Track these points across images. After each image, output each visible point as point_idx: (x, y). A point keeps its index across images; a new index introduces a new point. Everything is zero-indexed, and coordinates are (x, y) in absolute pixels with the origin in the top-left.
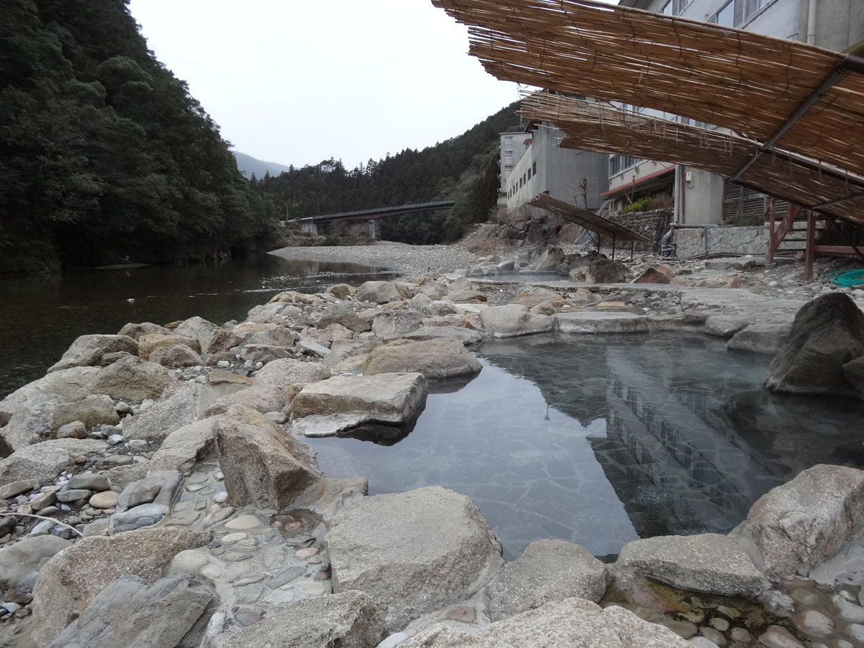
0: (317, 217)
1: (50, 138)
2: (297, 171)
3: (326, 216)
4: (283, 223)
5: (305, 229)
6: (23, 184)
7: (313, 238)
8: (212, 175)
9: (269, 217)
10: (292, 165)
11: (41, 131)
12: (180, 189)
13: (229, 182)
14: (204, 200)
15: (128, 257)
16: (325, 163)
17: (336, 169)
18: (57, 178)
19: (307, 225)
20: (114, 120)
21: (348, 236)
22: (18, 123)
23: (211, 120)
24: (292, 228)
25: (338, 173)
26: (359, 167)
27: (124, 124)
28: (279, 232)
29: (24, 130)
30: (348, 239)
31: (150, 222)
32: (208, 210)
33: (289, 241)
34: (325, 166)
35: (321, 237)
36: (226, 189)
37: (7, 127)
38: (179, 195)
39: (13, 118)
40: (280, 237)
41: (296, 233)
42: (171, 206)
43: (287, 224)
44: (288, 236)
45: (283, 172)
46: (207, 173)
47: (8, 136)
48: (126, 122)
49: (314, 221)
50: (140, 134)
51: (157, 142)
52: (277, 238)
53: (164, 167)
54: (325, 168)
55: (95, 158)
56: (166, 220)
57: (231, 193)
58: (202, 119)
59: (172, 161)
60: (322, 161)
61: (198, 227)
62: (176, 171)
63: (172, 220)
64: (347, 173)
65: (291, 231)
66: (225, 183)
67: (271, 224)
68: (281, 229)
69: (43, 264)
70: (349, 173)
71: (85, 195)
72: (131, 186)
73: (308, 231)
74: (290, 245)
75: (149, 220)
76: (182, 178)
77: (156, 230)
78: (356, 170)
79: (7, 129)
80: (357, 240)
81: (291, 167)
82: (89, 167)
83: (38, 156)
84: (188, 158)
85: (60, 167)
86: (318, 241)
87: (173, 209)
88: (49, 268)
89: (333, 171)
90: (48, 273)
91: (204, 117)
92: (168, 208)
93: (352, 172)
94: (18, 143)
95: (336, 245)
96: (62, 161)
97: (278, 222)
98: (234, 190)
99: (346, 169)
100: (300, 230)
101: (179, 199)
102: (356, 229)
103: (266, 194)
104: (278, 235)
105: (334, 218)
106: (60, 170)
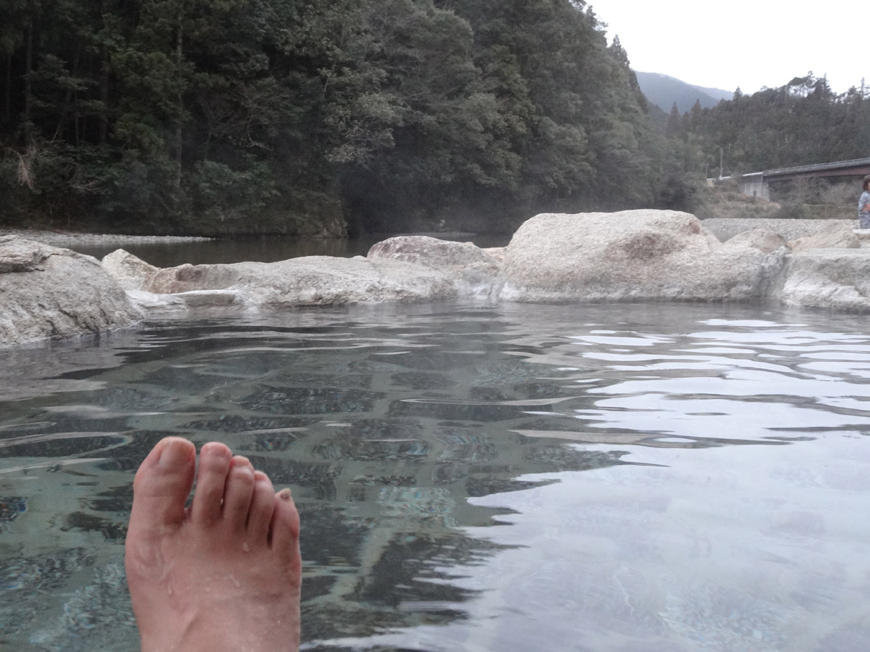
0: (771, 172)
1: (338, 44)
2: (747, 97)
3: (787, 170)
4: (710, 183)
5: (749, 191)
6: (298, 109)
7: (759, 205)
8: (581, 99)
9: (686, 171)
10: (738, 89)
11: (328, 35)
12: (525, 119)
13: (611, 109)
14: (561, 136)
15: (443, 221)
16: (796, 81)
17: (816, 92)
18: (344, 101)
19: (752, 184)
20: (431, 14)
21: (822, 203)
22: (301, 25)
23: (595, 14)
24: (724, 190)
25: (819, 98)
26: (858, 86)
27: (443, 19)
28: (701, 196)
29: (306, 32)
30: (823, 208)
31: (477, 170)
32: (569, 152)
33: (717, 210)
34: (797, 87)
35: (772, 204)
36: (602, 121)
37: (285, 30)
38: (521, 128)
39: (296, 17)
40: (703, 204)
41: (731, 198)
42: (509, 146)
43: (718, 183)
44: (717, 202)
45: (723, 100)
46: (573, 94)
47: (287, 42)
48: (447, 16)
49: (765, 178)
50: (465, 34)
51: (498, 48)
52: (698, 204)
53: (505, 86)
54: (796, 91)
55: (400, 72)
56: (499, 166)
57: (610, 127)
58: (581, 15)
59: (518, 76)
60: (791, 79)
61: (549, 179)
62: (522, 92)
63: (508, 167)
64: (835, 97)
65: (722, 195)
66: (605, 111)
67: (688, 183)
68: (706, 190)
69: (320, 224)
70: (839, 97)
71: (376, 124)
72: (446, 112)
73: (752, 195)
74: (718, 217)
75: (476, 165)
76: (529, 102)
77: (483, 182)
78: (852, 91)
79: (286, 33)
80: (839, 211)
81: (738, 93)
82: (388, 84)
83: (319, 69)
84: (546, 72)
85: (347, 85)
86: (767, 211)
87: (510, 150)
88: (328, 230)
89: (809, 95)
90: (325, 238)
91: (584, 10)
92: (503, 147)
93: (844, 95)
94: (297, 51)
95: (797, 217)
96: (350, 75)
97: (705, 180)
98: (617, 123)
99: (833, 91)
100: (739, 192)
101: (523, 135)
102: (837, 192)
103: (691, 136)
104: (699, 200)
105: (800, 173)
106: (349, 89)
